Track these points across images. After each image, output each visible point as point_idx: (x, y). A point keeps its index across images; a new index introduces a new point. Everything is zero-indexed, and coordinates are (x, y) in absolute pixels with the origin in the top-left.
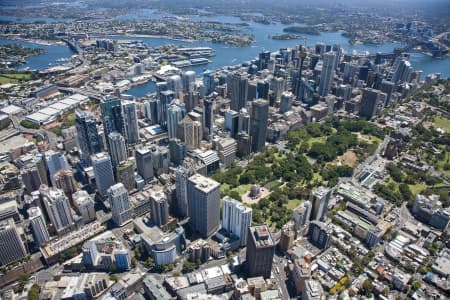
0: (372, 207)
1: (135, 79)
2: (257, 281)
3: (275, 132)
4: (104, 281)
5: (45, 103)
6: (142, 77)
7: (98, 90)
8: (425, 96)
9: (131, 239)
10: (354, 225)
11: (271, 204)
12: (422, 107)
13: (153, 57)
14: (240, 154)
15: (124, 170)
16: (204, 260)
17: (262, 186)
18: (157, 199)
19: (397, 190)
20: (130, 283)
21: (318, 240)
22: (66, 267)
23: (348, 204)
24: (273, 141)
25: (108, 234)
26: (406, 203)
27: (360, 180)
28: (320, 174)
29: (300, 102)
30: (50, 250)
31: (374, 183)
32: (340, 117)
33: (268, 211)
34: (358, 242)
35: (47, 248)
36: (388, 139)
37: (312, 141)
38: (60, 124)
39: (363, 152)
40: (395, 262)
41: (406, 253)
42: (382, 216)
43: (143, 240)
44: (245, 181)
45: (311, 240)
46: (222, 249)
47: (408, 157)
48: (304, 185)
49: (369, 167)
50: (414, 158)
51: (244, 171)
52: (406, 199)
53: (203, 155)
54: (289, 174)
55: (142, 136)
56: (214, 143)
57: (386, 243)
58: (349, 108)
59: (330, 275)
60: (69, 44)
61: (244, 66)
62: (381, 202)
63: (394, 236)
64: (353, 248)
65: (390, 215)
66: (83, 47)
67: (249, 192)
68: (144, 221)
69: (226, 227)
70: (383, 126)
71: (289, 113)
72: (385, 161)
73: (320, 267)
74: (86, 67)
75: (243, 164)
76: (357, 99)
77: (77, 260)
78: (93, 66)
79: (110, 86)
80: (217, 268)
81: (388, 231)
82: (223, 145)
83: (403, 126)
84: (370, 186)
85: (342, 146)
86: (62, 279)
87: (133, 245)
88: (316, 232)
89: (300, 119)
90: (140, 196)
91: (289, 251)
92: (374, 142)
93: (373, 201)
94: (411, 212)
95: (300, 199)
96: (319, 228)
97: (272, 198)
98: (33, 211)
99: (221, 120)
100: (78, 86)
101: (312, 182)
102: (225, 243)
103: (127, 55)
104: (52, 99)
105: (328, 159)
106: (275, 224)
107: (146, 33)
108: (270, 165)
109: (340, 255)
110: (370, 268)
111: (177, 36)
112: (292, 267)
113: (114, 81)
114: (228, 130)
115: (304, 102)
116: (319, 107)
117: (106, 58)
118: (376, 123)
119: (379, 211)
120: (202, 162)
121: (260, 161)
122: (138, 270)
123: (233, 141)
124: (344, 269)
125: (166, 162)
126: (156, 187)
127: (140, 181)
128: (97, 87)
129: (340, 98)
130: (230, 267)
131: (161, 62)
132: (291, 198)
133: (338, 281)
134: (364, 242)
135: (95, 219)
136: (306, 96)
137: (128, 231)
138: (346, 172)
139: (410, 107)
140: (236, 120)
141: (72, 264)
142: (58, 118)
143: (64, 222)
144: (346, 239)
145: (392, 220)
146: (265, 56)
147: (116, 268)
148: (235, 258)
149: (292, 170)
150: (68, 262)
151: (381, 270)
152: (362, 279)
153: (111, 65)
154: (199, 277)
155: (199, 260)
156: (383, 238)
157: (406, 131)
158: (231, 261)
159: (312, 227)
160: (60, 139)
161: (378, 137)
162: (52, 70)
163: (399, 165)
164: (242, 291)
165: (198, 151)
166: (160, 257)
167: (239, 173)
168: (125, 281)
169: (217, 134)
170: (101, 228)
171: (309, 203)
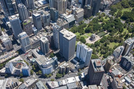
2: (94, 87)
3: (104, 5)
4: (16, 83)
9: (31, 60)
11: (101, 44)
14: (86, 17)
15: (27, 25)
16: (67, 72)
17: (96, 34)
20: (30, 84)
24: (103, 10)
25: (19, 58)
28: (127, 29)
33: (99, 48)
43: (36, 62)
44: (88, 31)
45: (122, 66)
46: (76, 68)
48: (119, 35)
51: (88, 26)
53: (67, 17)
55: (36, 5)
56: (73, 10)
59: (131, 85)
67: (89, 37)
68: (37, 51)
69: (78, 57)
73: (126, 81)
75: (87, 22)
77: (3, 71)
80: (73, 78)
82: (78, 12)
87: (32, 63)
88: (125, 62)
90: (35, 38)
91: (110, 71)
95: (116, 42)
96: (127, 60)
97: (101, 41)
101: (122, 33)
102: (77, 65)
105: (132, 21)
106: (103, 55)
108: (100, 23)
112: (111, 80)
114: (80, 3)
120: (67, 21)
121: (96, 21)
122: (34, 76)
123: (82, 10)
125: (48, 20)
126: (43, 33)
127: (35, 30)
130: (80, 78)
132: (111, 42)
135: (12, 49)
137: (29, 56)
147: (23, 75)
148: (82, 74)
149: (112, 26)
154: (64, 82)
158: (80, 75)
165: (64, 15)
166: (45, 71)
167: (85, 27)
168: (27, 83)
169: (74, 5)
170: (16, 54)
171: (123, 47)
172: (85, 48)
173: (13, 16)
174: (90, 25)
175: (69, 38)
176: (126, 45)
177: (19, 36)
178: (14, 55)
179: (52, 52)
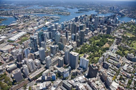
0: (117, 58)
1: (39, 26)
2: (94, 79)
3: (86, 39)
4: (50, 83)
5: (13, 35)
6: (41, 26)
7: (29, 30)
8: (122, 27)
9: (54, 71)
10: (113, 63)
11: (90, 59)
12: (123, 31)
13: (42, 20)
14: (78, 46)
16: (77, 75)
17: (86, 54)
18: (61, 59)
19: (121, 53)
20: (59, 83)
21: (106, 67)
22: (37, 81)
23: (110, 57)
24: (85, 42)
26: (125, 56)
27: (112, 51)
28: (101, 50)
29: (90, 31)
30: (31, 77)
31: (115, 51)
32: (102, 34)
34: (115, 67)
36: (116, 40)
37: (96, 41)
38: (20, 41)
39: (110, 43)
40: (126, 71)
41: (128, 69)
42: (120, 59)
43: (59, 71)
44: (81, 53)
45: (104, 67)
46: (81, 72)
47: (122, 44)
48: (97, 53)
49: (113, 47)
50: (124, 44)
52: (125, 55)
54: (92, 50)
55: (47, 43)
56: (70, 43)
57: (122, 67)
58: (104, 32)
59: (111, 76)
60: (14, 17)
61: (71, 21)
62: (119, 56)
63: (124, 64)
64: (114, 68)
65: (122, 59)
66: (19, 18)
67: (83, 56)
68: (56, 66)
69: (81, 66)
70: (114, 36)
71: (88, 34)
72: (117, 45)
73: (108, 74)
74: (22, 23)
75: (79, 48)
76: (106, 29)
77: (40, 78)
78: (25, 23)
79: (32, 29)
80: (81, 77)
81: (123, 63)
83: (119, 36)
84: (114, 52)
85: (105, 42)
86: (38, 84)
87: (55, 73)
88: (105, 65)
89: (92, 35)
90: (53, 59)
91: (99, 70)
92: (113, 41)
93: (117, 56)
94: (126, 58)
95: (97, 57)
97: (90, 57)
98: (25, 66)
99: (70, 37)
100: (22, 29)
101: (99, 52)
102: (82, 70)
103: (34, 19)
104: (15, 33)
105: (102, 46)
107: (37, 13)
108: (86, 48)
109: (112, 70)
110: (120, 73)
111: (47, 13)
112: (101, 74)
113: (33, 27)
114: (73, 39)
115: (91, 31)
116: (96, 32)
117: (28, 21)
118: (111, 35)
119: (118, 58)
121: (84, 47)
122: (58, 80)
123: (76, 42)
124: (114, 74)
125: (58, 49)
126: (57, 56)
127: (52, 55)
128: (28, 29)
129: (101, 29)
130: (85, 76)
131: (45, 21)
132: (95, 57)
133: (113, 77)
134: (117, 67)
135: (41, 67)
136: (92, 29)
137: (52, 69)
138: (107, 49)
139: (119, 31)
140: (75, 36)
142: (19, 39)
143: (33, 69)
144: (112, 66)
145: (122, 60)
146: (76, 18)
147: (53, 80)
148: (86, 73)
149: (93, 49)
150: (38, 79)
151: (123, 73)
152: (119, 76)
153: (31, 23)
154: (77, 80)
155: (75, 75)
156: (121, 65)
157: (120, 37)
160: (22, 45)
161: (113, 39)
162: (12, 25)
163: (121, 46)
164: (91, 81)
165: (66, 46)
166: (65, 75)
167: (79, 51)
168: (57, 83)
169: (69, 40)
170: (44, 69)
171: (103, 57)
172: (85, 59)
173: (41, 48)
174: (81, 50)
176: (104, 56)
177: (45, 58)
178: (43, 70)
179: (65, 66)
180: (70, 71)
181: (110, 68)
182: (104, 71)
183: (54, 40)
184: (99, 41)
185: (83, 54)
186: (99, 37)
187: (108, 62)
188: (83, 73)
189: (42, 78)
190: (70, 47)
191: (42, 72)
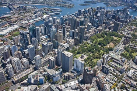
0: (121, 61)
1: (35, 20)
2: (88, 85)
3: (86, 37)
4: (37, 88)
5: (4, 28)
6: (37, 19)
7: (23, 23)
8: (134, 24)
9: (43, 73)
10: (116, 66)
11: (88, 60)
12: (134, 28)
13: (40, 12)
14: (76, 45)
16: (69, 79)
17: (84, 54)
18: (52, 60)
19: (128, 55)
20: (46, 88)
21: (106, 72)
22: (22, 84)
23: (113, 60)
24: (86, 40)
25: (35, 72)
26: (132, 59)
27: (116, 52)
28: (103, 50)
29: (93, 27)
30: (16, 79)
31: (121, 53)
32: (107, 32)
33: (88, 63)
34: (118, 72)
35: (14, 78)
36: (123, 38)
37: (99, 40)
38: (11, 36)
39: (116, 43)
40: (131, 78)
41: (134, 75)
42: (124, 63)
43: (48, 74)
44: (78, 53)
45: (103, 72)
46: (74, 75)
47: (131, 44)
48: (98, 54)
49: (118, 48)
50: (133, 45)
51: (78, 50)
53: (64, 45)
54: (93, 50)
56: (67, 41)
57: (127, 72)
58: (110, 28)
59: (110, 82)
60: (9, 7)
61: (73, 15)
62: (124, 59)
63: (129, 70)
64: (116, 74)
65: (127, 63)
66: (15, 8)
67: (80, 57)
68: (47, 67)
69: (75, 68)
70: (121, 34)
71: (90, 30)
72: (123, 46)
73: (107, 80)
74: (17, 15)
75: (77, 48)
76: (112, 25)
77: (26, 81)
78: (20, 15)
79: (27, 22)
80: (74, 82)
81: (127, 68)
82: (70, 41)
83: (128, 34)
84: (119, 54)
85: (109, 41)
86: (21, 88)
87: (44, 75)
88: (105, 69)
89: (94, 32)
90: (44, 59)
91: (97, 75)
92: (119, 40)
93: (121, 58)
94: (134, 62)
95: (97, 59)
96: (106, 67)
99: (68, 33)
100: (15, 22)
101: (100, 53)
102: (75, 73)
103: (31, 11)
104: (6, 27)
105: (105, 45)
106: (90, 67)
107: (36, 3)
108: (86, 48)
109: (113, 76)
110: (123, 80)
111: (47, 4)
112: (98, 80)
113: (28, 20)
114: (71, 36)
115: (95, 27)
116: (100, 28)
117: (23, 12)
118: (119, 33)
119: (123, 62)
120: (64, 47)
121: (83, 47)
123: (73, 40)
124: (115, 81)
125: (52, 47)
126: (50, 56)
127: (44, 54)
128: (22, 22)
129: (107, 25)
130: (78, 81)
131: (43, 14)
132: (94, 58)
133: (113, 84)
134: (120, 72)
136: (95, 25)
137: (42, 71)
138: (111, 50)
139: (130, 28)
140: (74, 33)
141: (24, 83)
142: (10, 33)
143: (19, 69)
144: (114, 71)
145: (128, 64)
146: (80, 11)
147: (40, 83)
148: (80, 78)
149: (93, 49)
150: (23, 82)
151: (127, 81)
152: (121, 84)
153: (26, 15)
154: (68, 85)
155: (67, 79)
156: (126, 70)
157: (129, 36)
158: (78, 79)
159: (103, 67)
160: (12, 41)
161: (120, 38)
162: (4, 16)
163: (128, 47)
164: (84, 88)
165: (62, 44)
166: (55, 79)
167: (76, 51)
168: (44, 87)
169: (67, 38)
172: (80, 61)
173: (30, 46)
175: (69, 56)
176: (104, 58)
177: (35, 57)
178: (31, 71)
179: (57, 67)
180: (61, 74)
181: (111, 73)
182: (102, 76)
183: (49, 36)
184: (102, 39)
185: (80, 55)
186: (103, 35)
187: (109, 65)
188: (76, 77)
189: (28, 81)
190: (66, 45)
191: (29, 74)
